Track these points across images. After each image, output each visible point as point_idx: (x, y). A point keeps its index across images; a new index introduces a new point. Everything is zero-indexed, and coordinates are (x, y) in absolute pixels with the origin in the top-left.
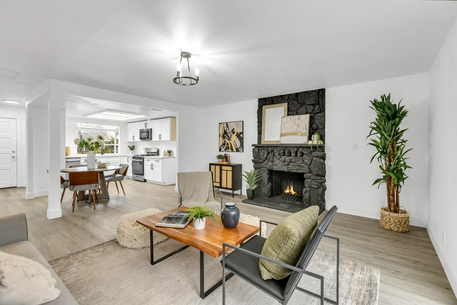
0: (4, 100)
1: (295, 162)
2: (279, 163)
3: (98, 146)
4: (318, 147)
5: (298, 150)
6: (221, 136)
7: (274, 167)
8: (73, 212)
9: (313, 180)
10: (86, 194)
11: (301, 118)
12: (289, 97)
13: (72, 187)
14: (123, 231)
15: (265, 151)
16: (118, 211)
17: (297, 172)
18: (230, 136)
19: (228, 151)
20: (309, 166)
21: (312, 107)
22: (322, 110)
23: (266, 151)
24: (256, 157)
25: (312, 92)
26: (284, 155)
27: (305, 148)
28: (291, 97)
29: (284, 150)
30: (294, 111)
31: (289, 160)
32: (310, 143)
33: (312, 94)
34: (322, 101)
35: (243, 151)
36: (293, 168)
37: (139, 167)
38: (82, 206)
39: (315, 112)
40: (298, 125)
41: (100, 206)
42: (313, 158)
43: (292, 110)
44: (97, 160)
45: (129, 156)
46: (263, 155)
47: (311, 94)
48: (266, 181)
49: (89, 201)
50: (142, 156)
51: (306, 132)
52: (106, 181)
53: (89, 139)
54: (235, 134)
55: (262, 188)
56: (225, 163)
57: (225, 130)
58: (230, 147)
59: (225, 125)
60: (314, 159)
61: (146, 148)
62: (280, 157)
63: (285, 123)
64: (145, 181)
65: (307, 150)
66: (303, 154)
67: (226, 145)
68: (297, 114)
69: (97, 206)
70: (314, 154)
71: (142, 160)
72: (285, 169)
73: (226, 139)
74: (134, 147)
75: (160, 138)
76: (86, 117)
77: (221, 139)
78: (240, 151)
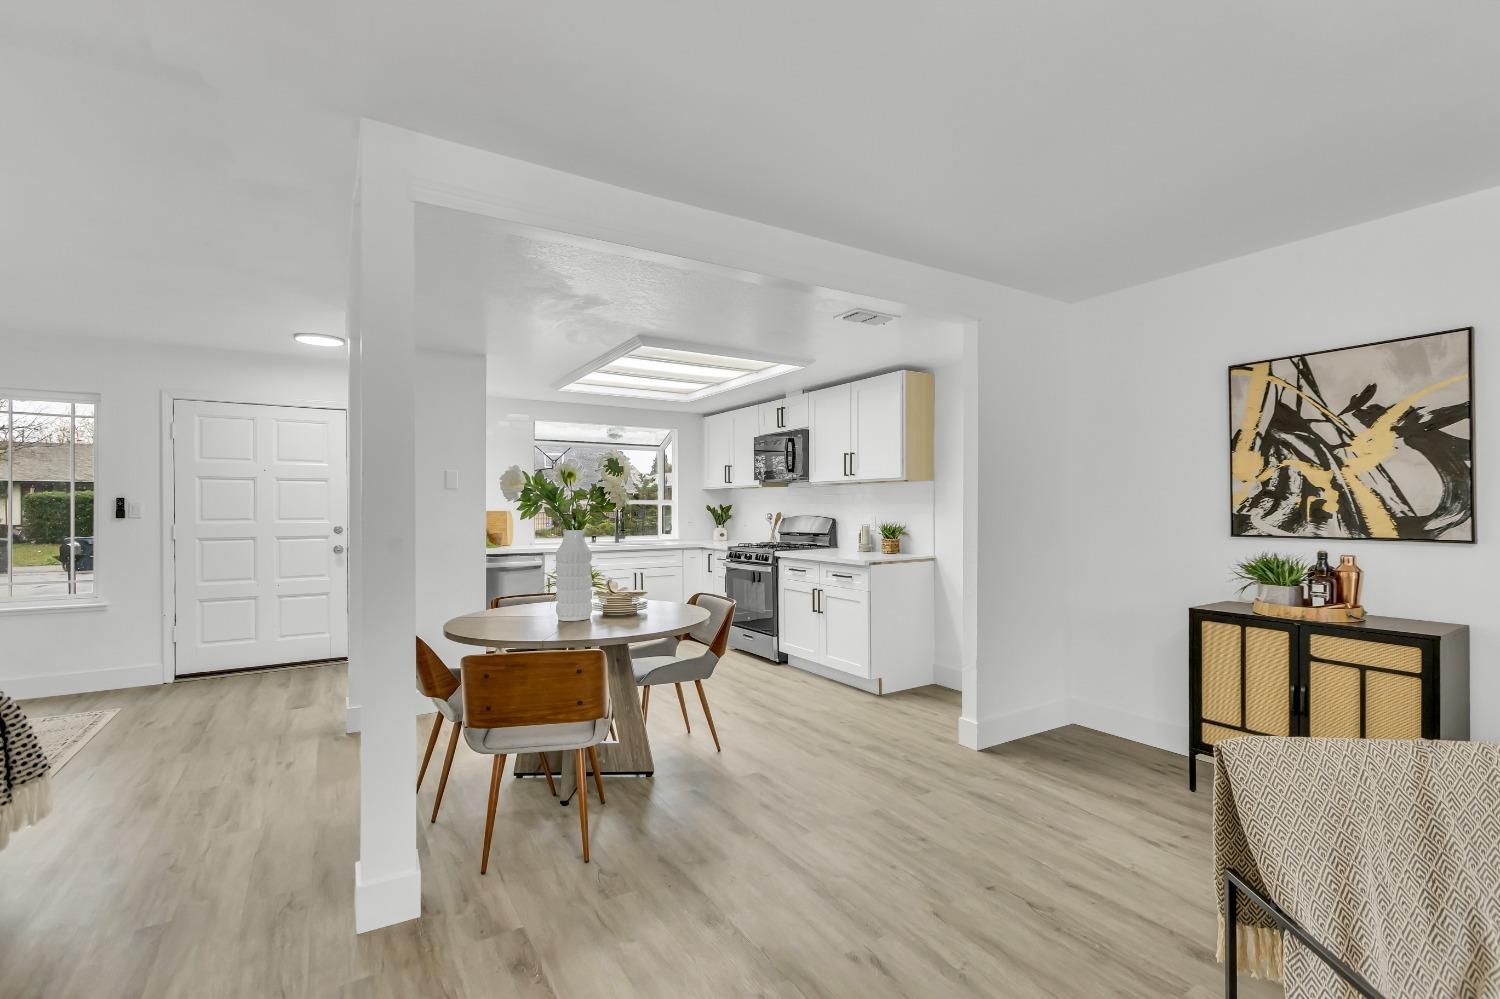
0: (296, 335)
3: (603, 507)
6: (1244, 444)
13: (479, 732)
18: (1332, 438)
35: (1474, 538)
44: (598, 574)
45: (714, 550)
49: (563, 790)
50: (771, 551)
53: (563, 473)
54: (1390, 419)
56: (1326, 614)
57: (1279, 404)
58: (1331, 506)
59: (1287, 372)
61: (779, 515)
64: (783, 659)
67: (1294, 500)
71: (769, 569)
73: (1294, 464)
74: (726, 510)
75: (849, 470)
76: (560, 390)
77: (1250, 462)
78: (1442, 537)
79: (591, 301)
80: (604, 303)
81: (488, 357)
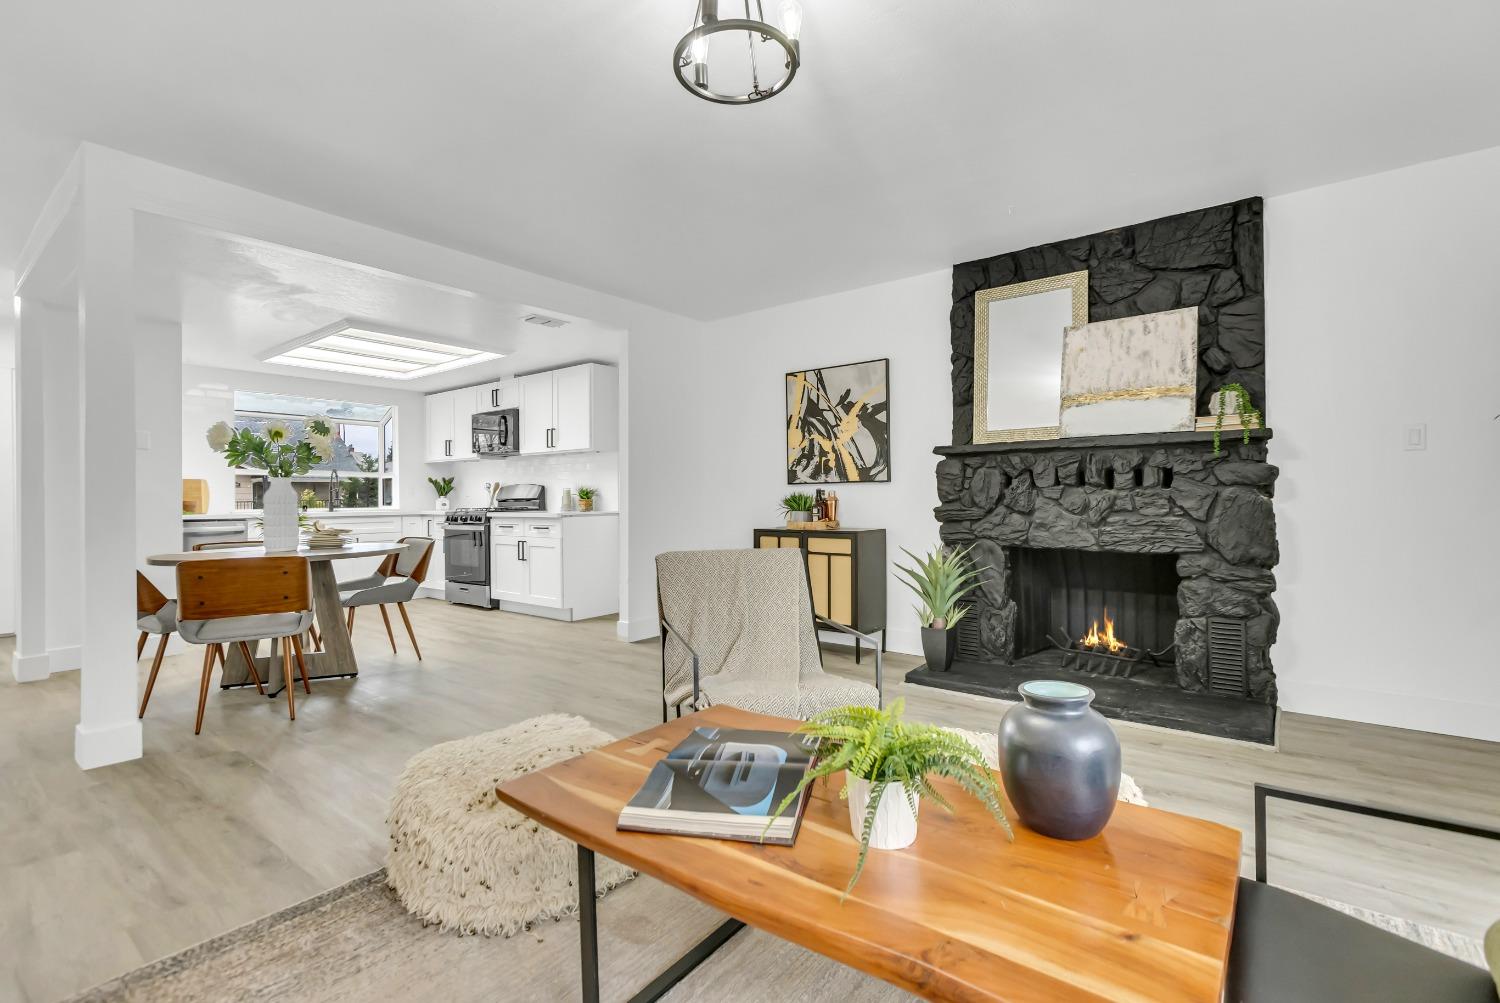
1: (1135, 510)
2: (1059, 516)
3: (309, 459)
4: (1246, 441)
5: (1144, 461)
6: (793, 424)
7: (1033, 533)
8: (197, 733)
9: (1225, 581)
10: (258, 656)
11: (1157, 325)
12: (1092, 249)
13: (194, 625)
14: (418, 839)
15: (991, 470)
16: (394, 728)
17: (1146, 550)
18: (832, 421)
19: (826, 482)
20: (1202, 528)
21: (1203, 281)
22: (1252, 287)
23: (997, 472)
24: (951, 498)
25: (1205, 215)
26: (1081, 480)
27: (1178, 451)
28: (1100, 247)
29: (1082, 463)
30: (1116, 301)
31: (1104, 505)
32: (1207, 424)
33: (1205, 225)
34: (1251, 249)
35: (889, 479)
36: (1128, 536)
37: (470, 554)
38: (239, 707)
39: (1216, 300)
40: (1146, 354)
41: (315, 707)
42: (1220, 489)
43: (1110, 299)
45: (434, 516)
46: (984, 489)
47: (1198, 225)
48: (997, 591)
49: (271, 686)
50: (483, 513)
51: (1184, 380)
52: (345, 604)
53: (270, 432)
54: (855, 410)
55: (983, 622)
56: (819, 525)
57: (809, 398)
58: (832, 464)
59: (812, 378)
60: (1227, 492)
61: (497, 485)
62: (1063, 490)
63: (1082, 350)
64: (495, 605)
65: (1189, 457)
66: (1168, 477)
67: (816, 459)
68: (1134, 310)
69: (302, 705)
70: (1224, 472)
71: (482, 528)
72: (1086, 540)
73: (816, 436)
74: (449, 482)
75: (550, 443)
76: (266, 361)
77: (796, 434)
78: (877, 479)
79: (296, 289)
80: (310, 292)
81: (183, 326)
